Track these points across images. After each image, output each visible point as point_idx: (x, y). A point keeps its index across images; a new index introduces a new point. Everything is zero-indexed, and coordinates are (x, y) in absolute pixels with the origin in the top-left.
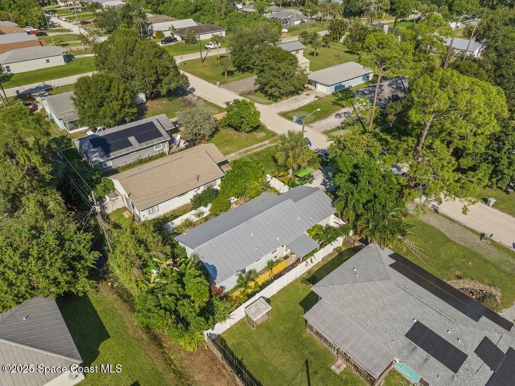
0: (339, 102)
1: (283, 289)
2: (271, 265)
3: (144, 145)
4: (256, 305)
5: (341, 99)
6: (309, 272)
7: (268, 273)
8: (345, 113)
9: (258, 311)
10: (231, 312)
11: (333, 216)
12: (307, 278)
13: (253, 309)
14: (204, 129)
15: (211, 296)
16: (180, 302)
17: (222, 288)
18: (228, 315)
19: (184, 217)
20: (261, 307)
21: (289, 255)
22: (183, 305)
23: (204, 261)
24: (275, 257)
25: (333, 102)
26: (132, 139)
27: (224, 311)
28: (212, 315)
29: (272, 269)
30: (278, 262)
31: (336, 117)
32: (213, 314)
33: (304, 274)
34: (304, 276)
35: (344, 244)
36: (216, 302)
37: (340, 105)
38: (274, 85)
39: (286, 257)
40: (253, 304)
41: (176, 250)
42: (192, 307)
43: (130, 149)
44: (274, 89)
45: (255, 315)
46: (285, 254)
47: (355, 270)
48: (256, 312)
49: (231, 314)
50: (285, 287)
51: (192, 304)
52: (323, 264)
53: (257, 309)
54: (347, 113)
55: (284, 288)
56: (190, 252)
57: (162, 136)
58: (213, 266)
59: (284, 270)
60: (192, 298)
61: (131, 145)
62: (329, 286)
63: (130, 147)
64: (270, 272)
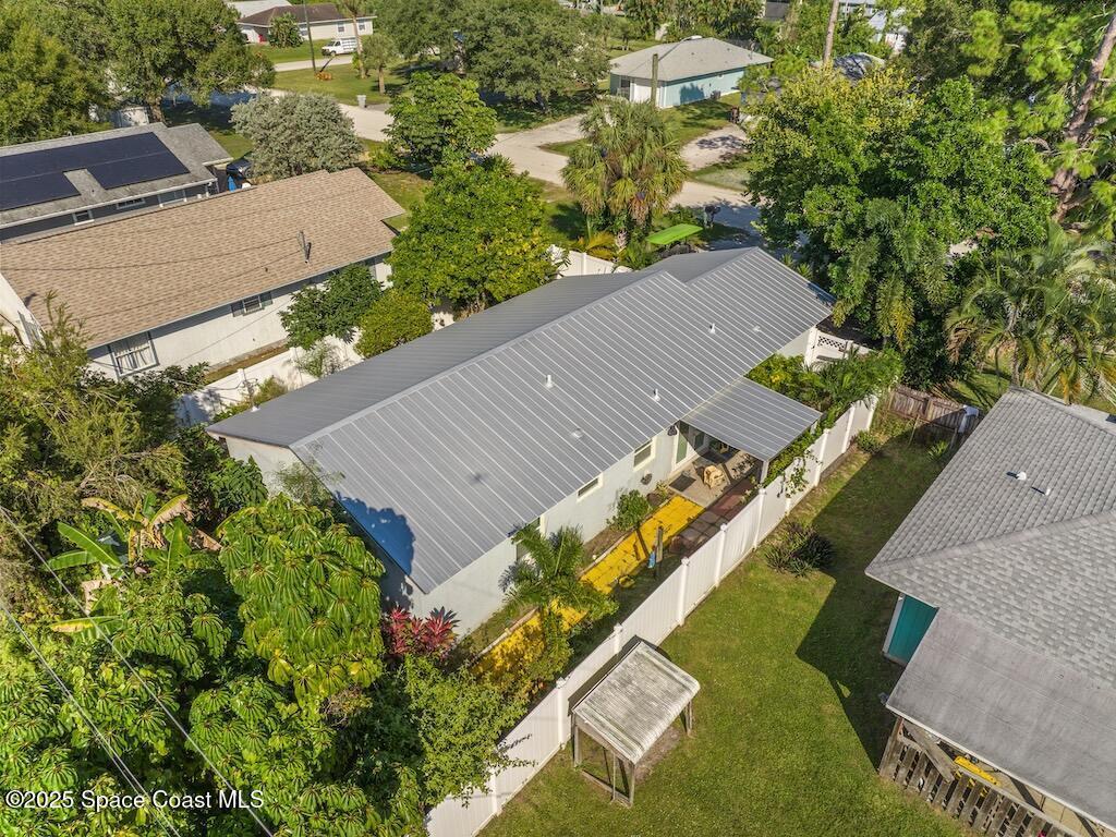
0: (699, 122)
1: (705, 599)
2: (633, 510)
3: (122, 195)
4: (626, 682)
5: (701, 117)
6: (790, 525)
7: (626, 545)
8: (723, 139)
9: (643, 709)
10: (506, 731)
11: (814, 334)
12: (794, 547)
13: (612, 703)
14: (327, 149)
15: (392, 661)
16: (206, 702)
17: (443, 619)
18: (493, 749)
19: (260, 373)
20: (651, 689)
21: (693, 474)
22: (228, 715)
23: (347, 491)
24: (646, 480)
25: (684, 123)
26: (79, 178)
27: (468, 730)
28: (407, 761)
29: (638, 525)
30: (656, 500)
31: (702, 147)
32: (413, 753)
33: (771, 536)
34: (775, 543)
35: (877, 424)
36: (423, 685)
37: (703, 126)
38: (523, 71)
39: (682, 483)
40: (611, 677)
41: (216, 480)
42: (287, 726)
43: (70, 206)
44: (521, 86)
45: (630, 732)
46: (677, 468)
47: (1022, 476)
48: (631, 714)
49: (510, 739)
50: (715, 592)
51: (286, 710)
52: (829, 494)
53: (632, 698)
54: (728, 138)
55: (712, 597)
56: (274, 463)
57: (189, 172)
58: (389, 513)
59: (688, 526)
60: (279, 668)
61: (75, 193)
62: (950, 552)
63: (73, 200)
64: (633, 538)
